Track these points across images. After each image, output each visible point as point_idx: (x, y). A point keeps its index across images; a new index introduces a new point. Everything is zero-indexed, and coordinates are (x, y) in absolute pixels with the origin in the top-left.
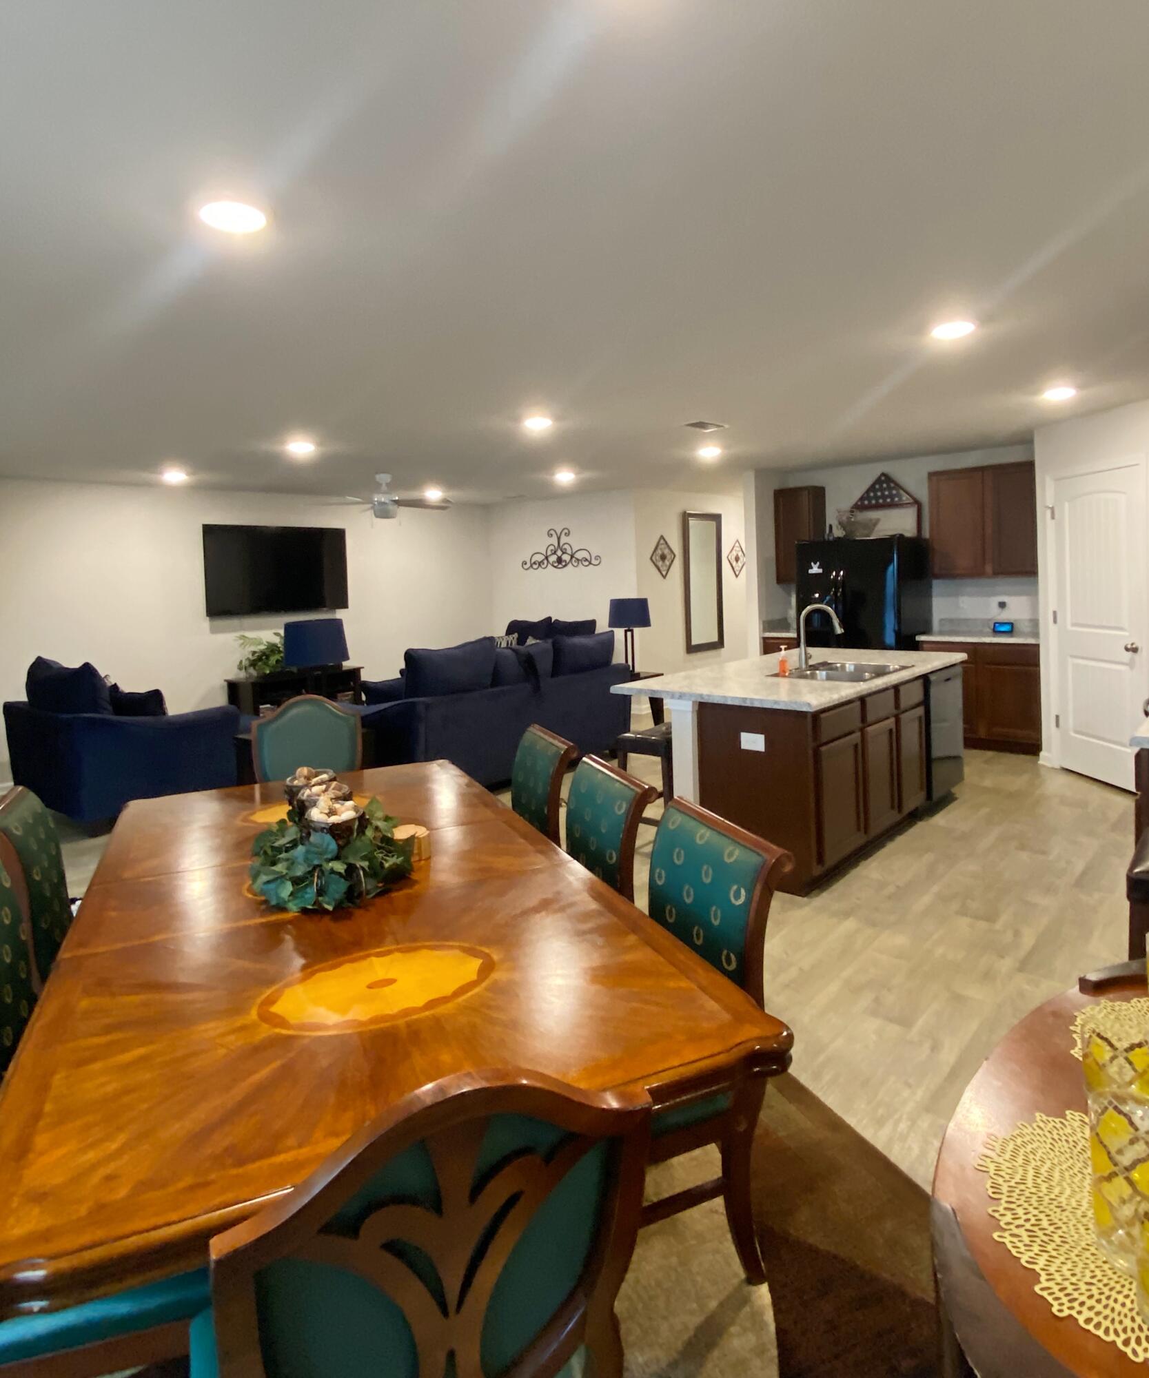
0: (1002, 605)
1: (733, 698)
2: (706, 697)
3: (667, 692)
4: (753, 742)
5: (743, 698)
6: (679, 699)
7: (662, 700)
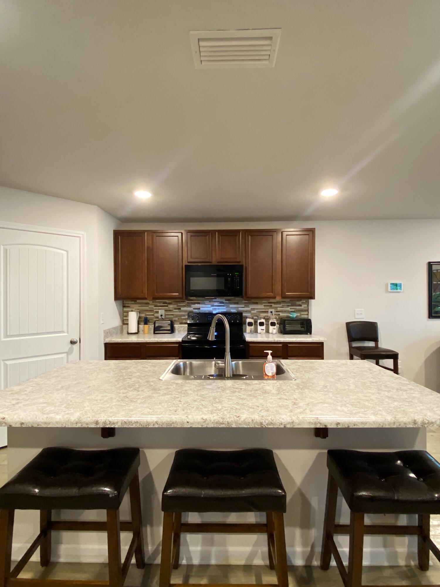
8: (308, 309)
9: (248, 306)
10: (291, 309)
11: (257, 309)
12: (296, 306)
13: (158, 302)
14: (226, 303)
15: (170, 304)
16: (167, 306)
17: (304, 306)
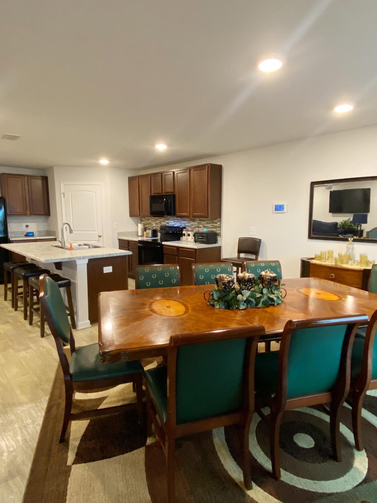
0: (27, 226)
1: (106, 255)
2: (95, 256)
3: (77, 257)
4: (108, 270)
5: (110, 254)
6: (83, 259)
7: (75, 261)
8: (221, 226)
9: (189, 223)
10: (211, 225)
11: (194, 225)
12: (214, 223)
13: (153, 218)
14: (180, 220)
15: (157, 219)
16: (156, 221)
17: (218, 224)
